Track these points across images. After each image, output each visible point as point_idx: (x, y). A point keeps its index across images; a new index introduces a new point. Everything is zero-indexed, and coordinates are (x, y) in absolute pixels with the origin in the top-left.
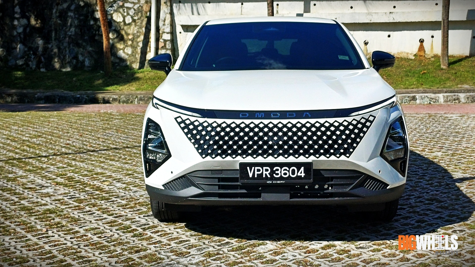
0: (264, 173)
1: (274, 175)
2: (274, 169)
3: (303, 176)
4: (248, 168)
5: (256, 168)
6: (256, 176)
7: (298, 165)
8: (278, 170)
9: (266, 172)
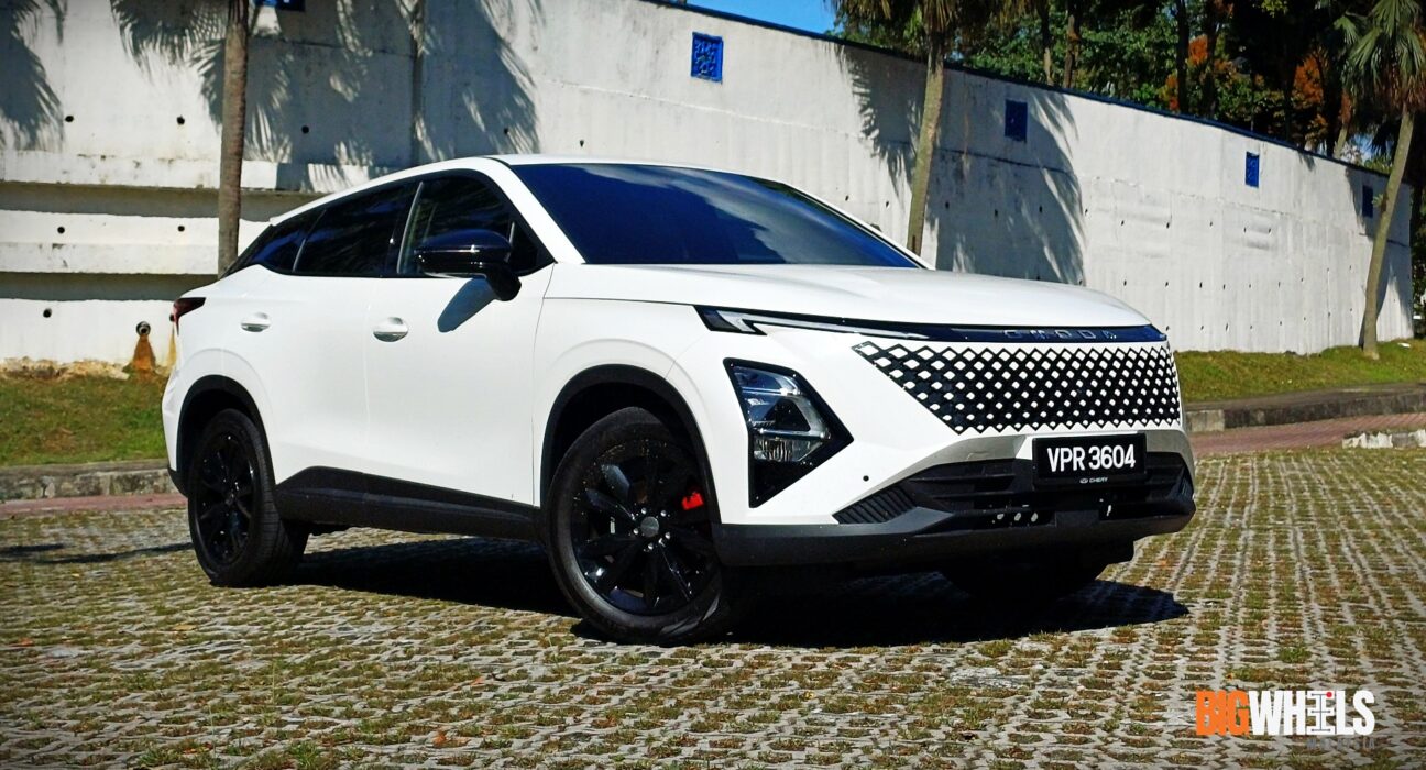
0: (1076, 460)
1: (1091, 464)
2: (1091, 451)
3: (1132, 466)
4: (1049, 450)
5: (1063, 450)
6: (1062, 469)
7: (1124, 441)
8: (1095, 453)
9: (1076, 458)
